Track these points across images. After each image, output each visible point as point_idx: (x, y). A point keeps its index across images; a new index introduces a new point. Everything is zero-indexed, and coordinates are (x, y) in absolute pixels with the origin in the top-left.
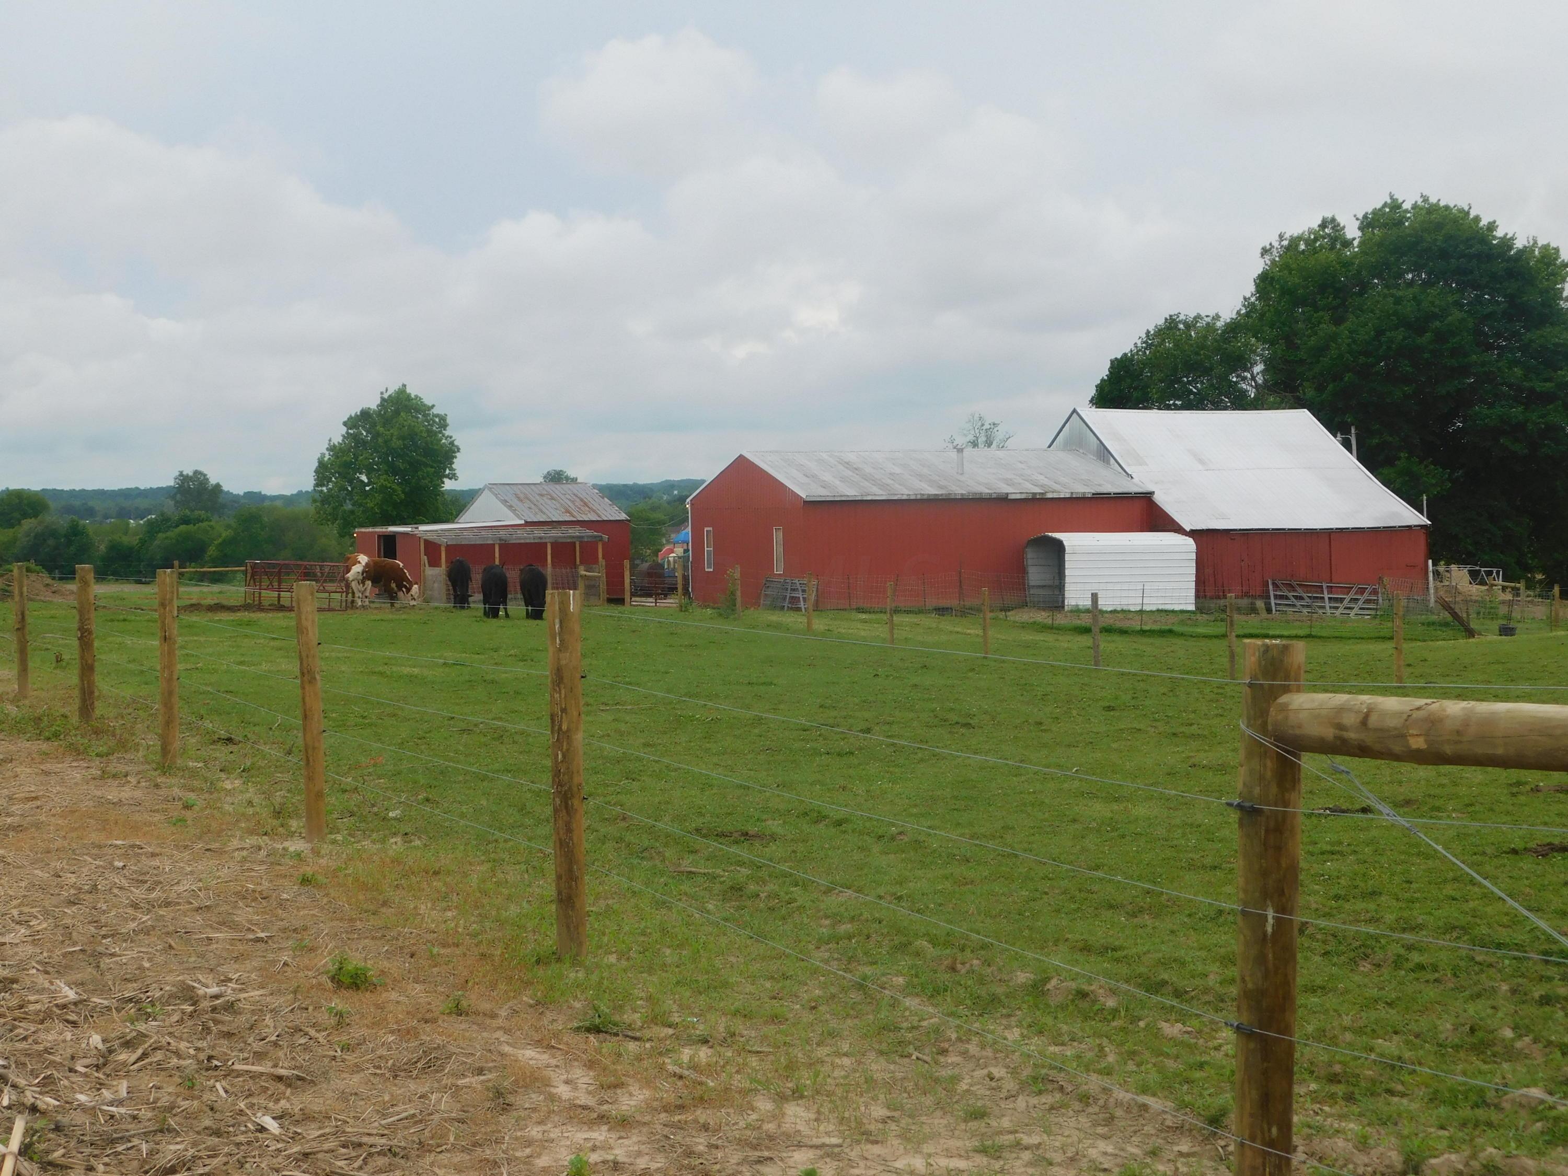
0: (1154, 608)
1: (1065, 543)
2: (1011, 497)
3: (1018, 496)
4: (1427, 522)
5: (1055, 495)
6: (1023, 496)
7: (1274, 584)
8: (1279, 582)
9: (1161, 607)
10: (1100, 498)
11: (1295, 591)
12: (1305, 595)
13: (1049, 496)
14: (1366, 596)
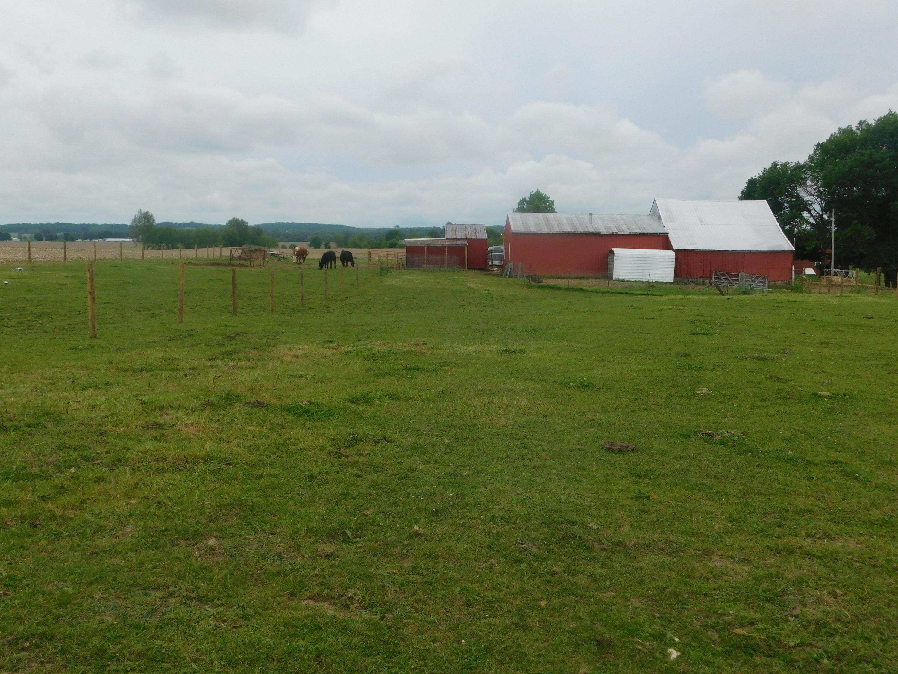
0: (654, 281)
1: (615, 253)
2: (602, 233)
3: (605, 233)
4: (794, 249)
5: (623, 233)
6: (608, 233)
7: (715, 273)
8: (718, 273)
9: (658, 280)
10: (643, 235)
11: (725, 276)
12: (729, 278)
13: (620, 233)
14: (759, 280)
